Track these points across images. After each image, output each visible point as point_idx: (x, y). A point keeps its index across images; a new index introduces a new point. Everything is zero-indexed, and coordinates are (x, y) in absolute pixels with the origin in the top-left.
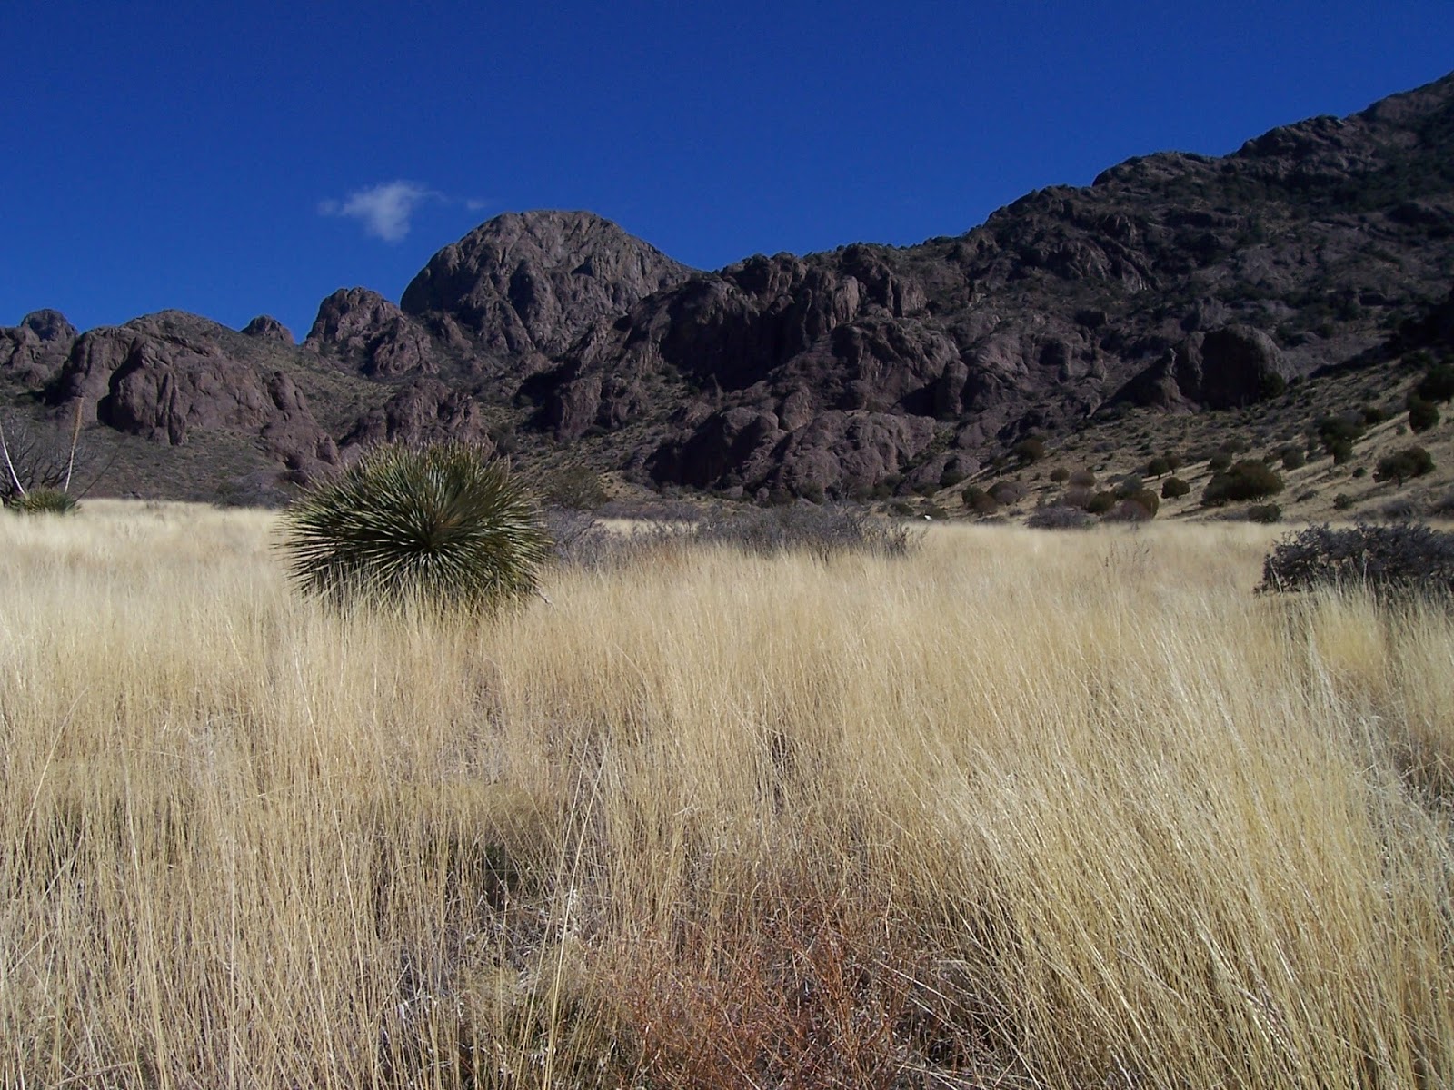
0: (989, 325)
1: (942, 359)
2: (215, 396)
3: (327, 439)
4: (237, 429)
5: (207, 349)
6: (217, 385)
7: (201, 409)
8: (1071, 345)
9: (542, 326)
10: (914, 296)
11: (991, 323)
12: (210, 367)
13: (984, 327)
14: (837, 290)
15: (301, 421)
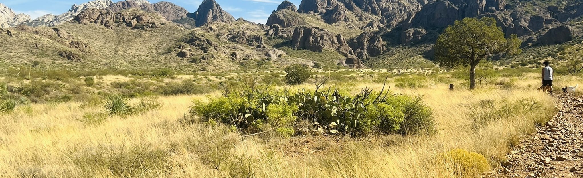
0: (522, 12)
1: (509, 23)
2: (327, 41)
3: (351, 50)
4: (332, 48)
5: (324, 29)
6: (327, 38)
7: (325, 44)
8: (545, 18)
9: (382, 3)
10: (503, 3)
11: (523, 12)
12: (326, 34)
13: (521, 13)
14: (480, 3)
15: (345, 45)
